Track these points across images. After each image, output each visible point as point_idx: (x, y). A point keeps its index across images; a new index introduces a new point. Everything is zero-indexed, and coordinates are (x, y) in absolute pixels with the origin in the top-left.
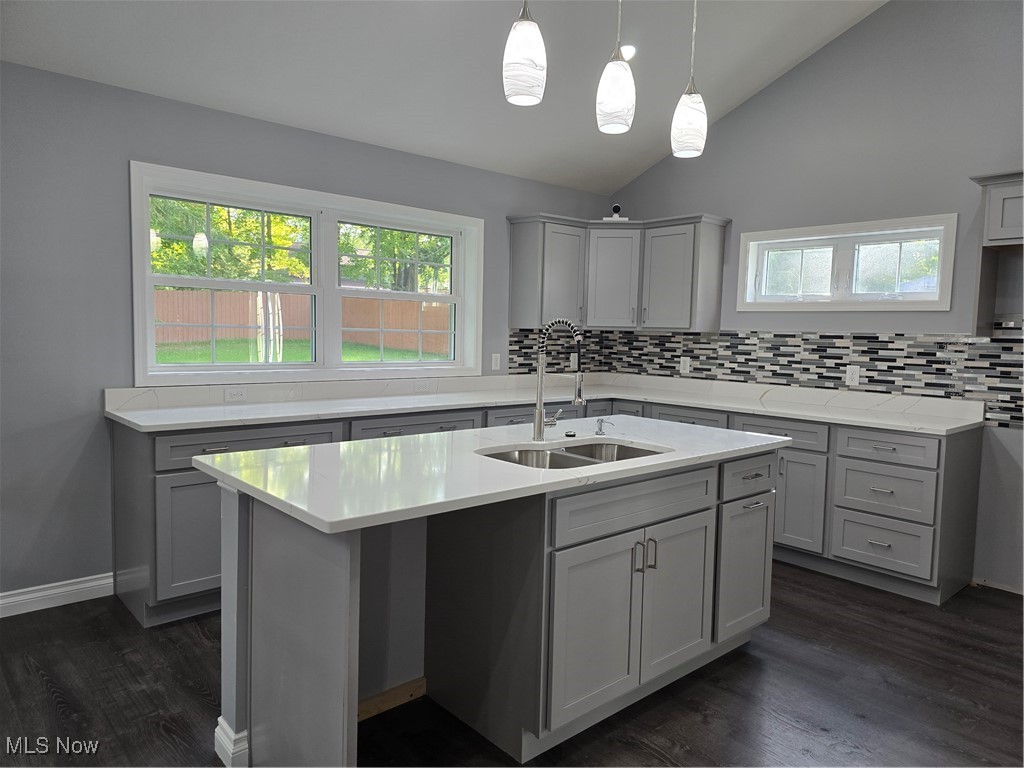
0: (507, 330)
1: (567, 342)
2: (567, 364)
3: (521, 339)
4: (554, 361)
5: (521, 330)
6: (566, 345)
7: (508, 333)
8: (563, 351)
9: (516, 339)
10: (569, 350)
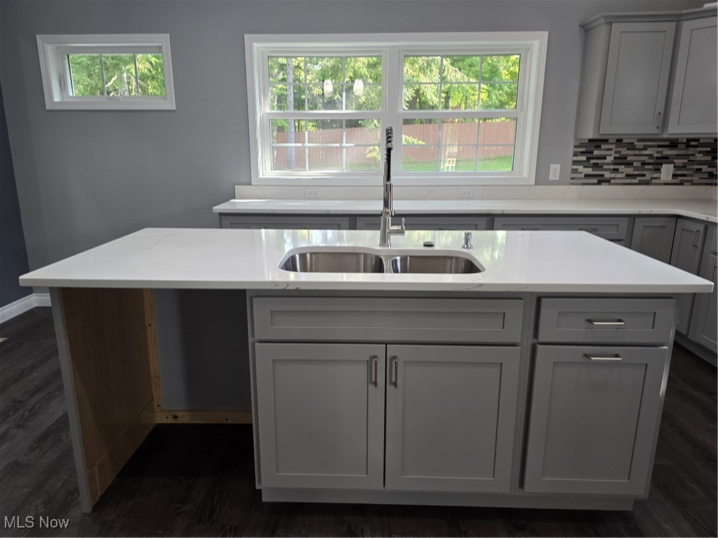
0: (573, 141)
1: (658, 152)
2: (655, 175)
3: (590, 149)
4: (636, 173)
5: (590, 140)
6: (655, 155)
7: (572, 143)
8: (651, 161)
9: (584, 150)
10: (659, 161)
